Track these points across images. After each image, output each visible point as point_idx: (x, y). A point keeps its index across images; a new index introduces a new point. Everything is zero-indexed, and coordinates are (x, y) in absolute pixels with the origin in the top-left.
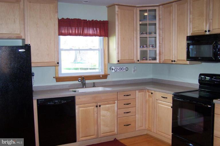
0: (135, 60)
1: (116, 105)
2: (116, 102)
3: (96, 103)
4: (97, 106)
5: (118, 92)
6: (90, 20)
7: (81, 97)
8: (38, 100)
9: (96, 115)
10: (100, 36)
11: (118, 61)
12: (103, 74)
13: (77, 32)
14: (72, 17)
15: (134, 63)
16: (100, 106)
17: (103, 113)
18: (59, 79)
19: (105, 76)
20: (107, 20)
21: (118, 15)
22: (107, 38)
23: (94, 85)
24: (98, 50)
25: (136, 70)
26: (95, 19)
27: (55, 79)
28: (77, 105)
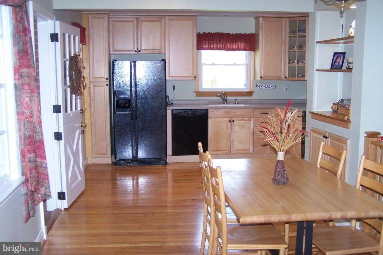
0: (283, 77)
1: (252, 122)
2: (252, 119)
3: (229, 118)
4: (230, 121)
5: (255, 109)
6: (234, 33)
7: (214, 111)
8: (172, 110)
9: (229, 130)
10: (245, 50)
11: (261, 77)
12: (249, 91)
13: (219, 46)
14: (214, 31)
15: (281, 79)
16: (234, 121)
17: (236, 128)
18: (199, 94)
19: (250, 94)
20: (254, 33)
21: (262, 28)
22: (253, 53)
23: (237, 102)
24: (244, 65)
25: (288, 89)
26: (239, 33)
27: (195, 94)
28: (211, 118)
